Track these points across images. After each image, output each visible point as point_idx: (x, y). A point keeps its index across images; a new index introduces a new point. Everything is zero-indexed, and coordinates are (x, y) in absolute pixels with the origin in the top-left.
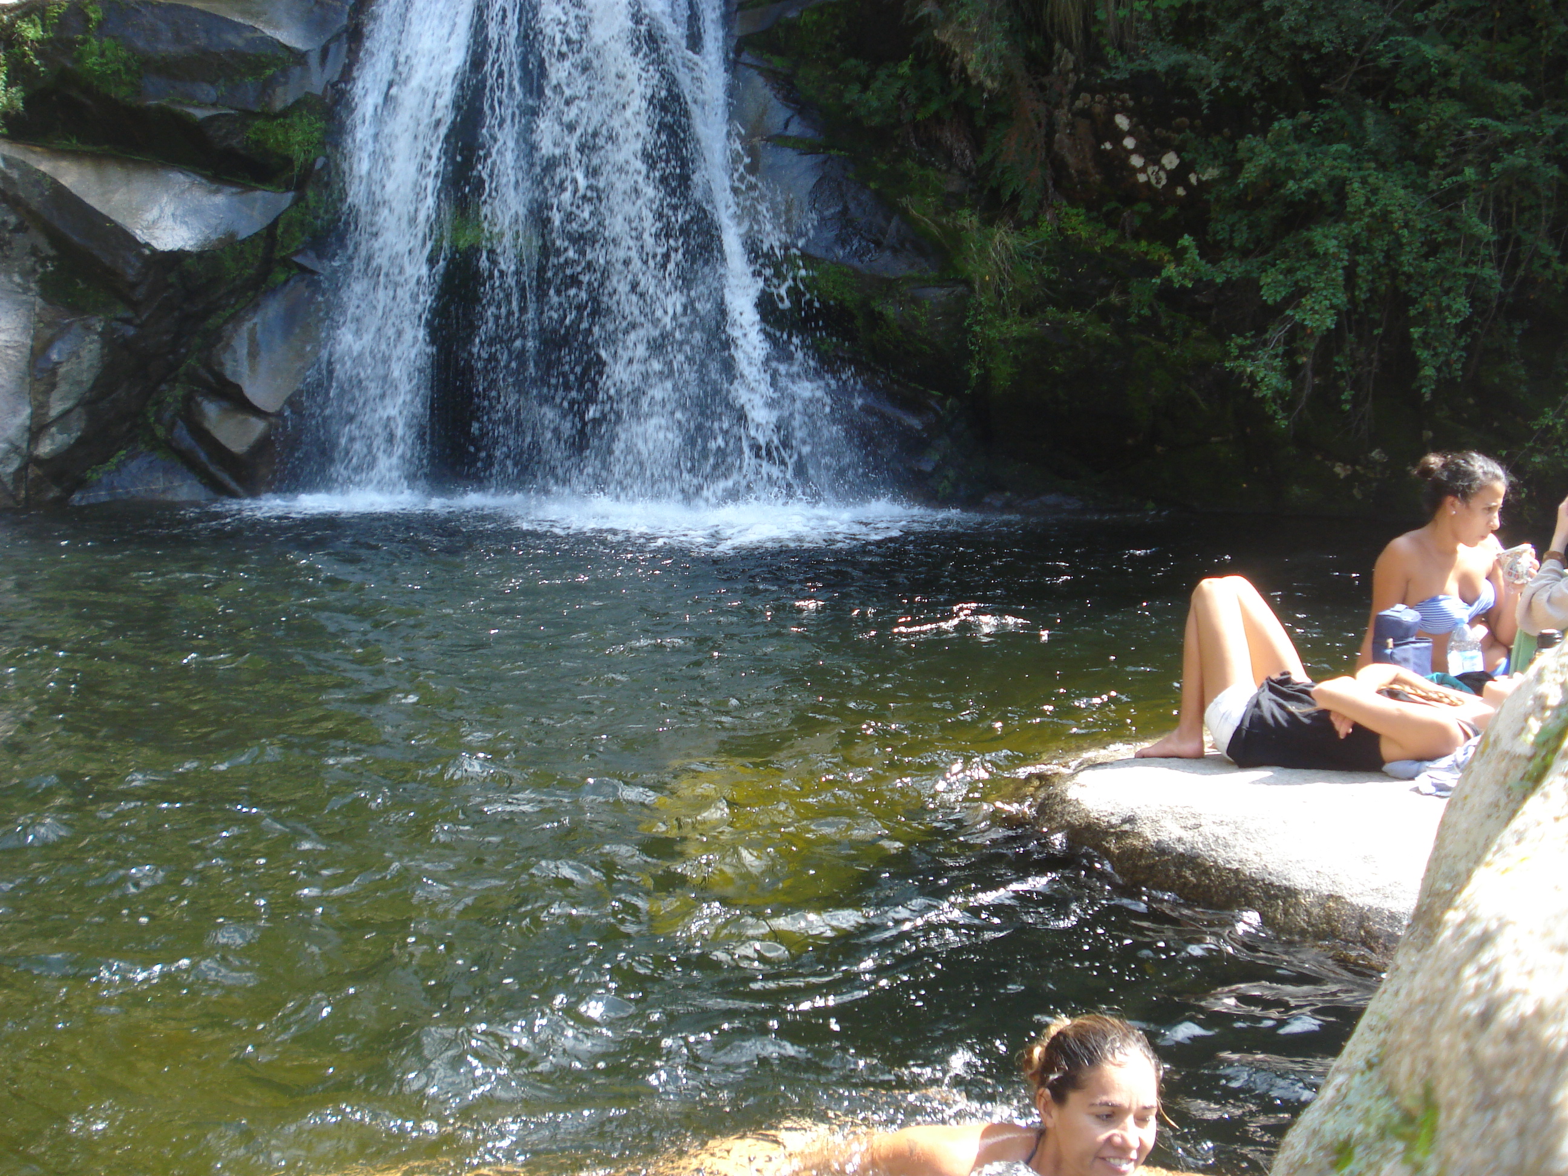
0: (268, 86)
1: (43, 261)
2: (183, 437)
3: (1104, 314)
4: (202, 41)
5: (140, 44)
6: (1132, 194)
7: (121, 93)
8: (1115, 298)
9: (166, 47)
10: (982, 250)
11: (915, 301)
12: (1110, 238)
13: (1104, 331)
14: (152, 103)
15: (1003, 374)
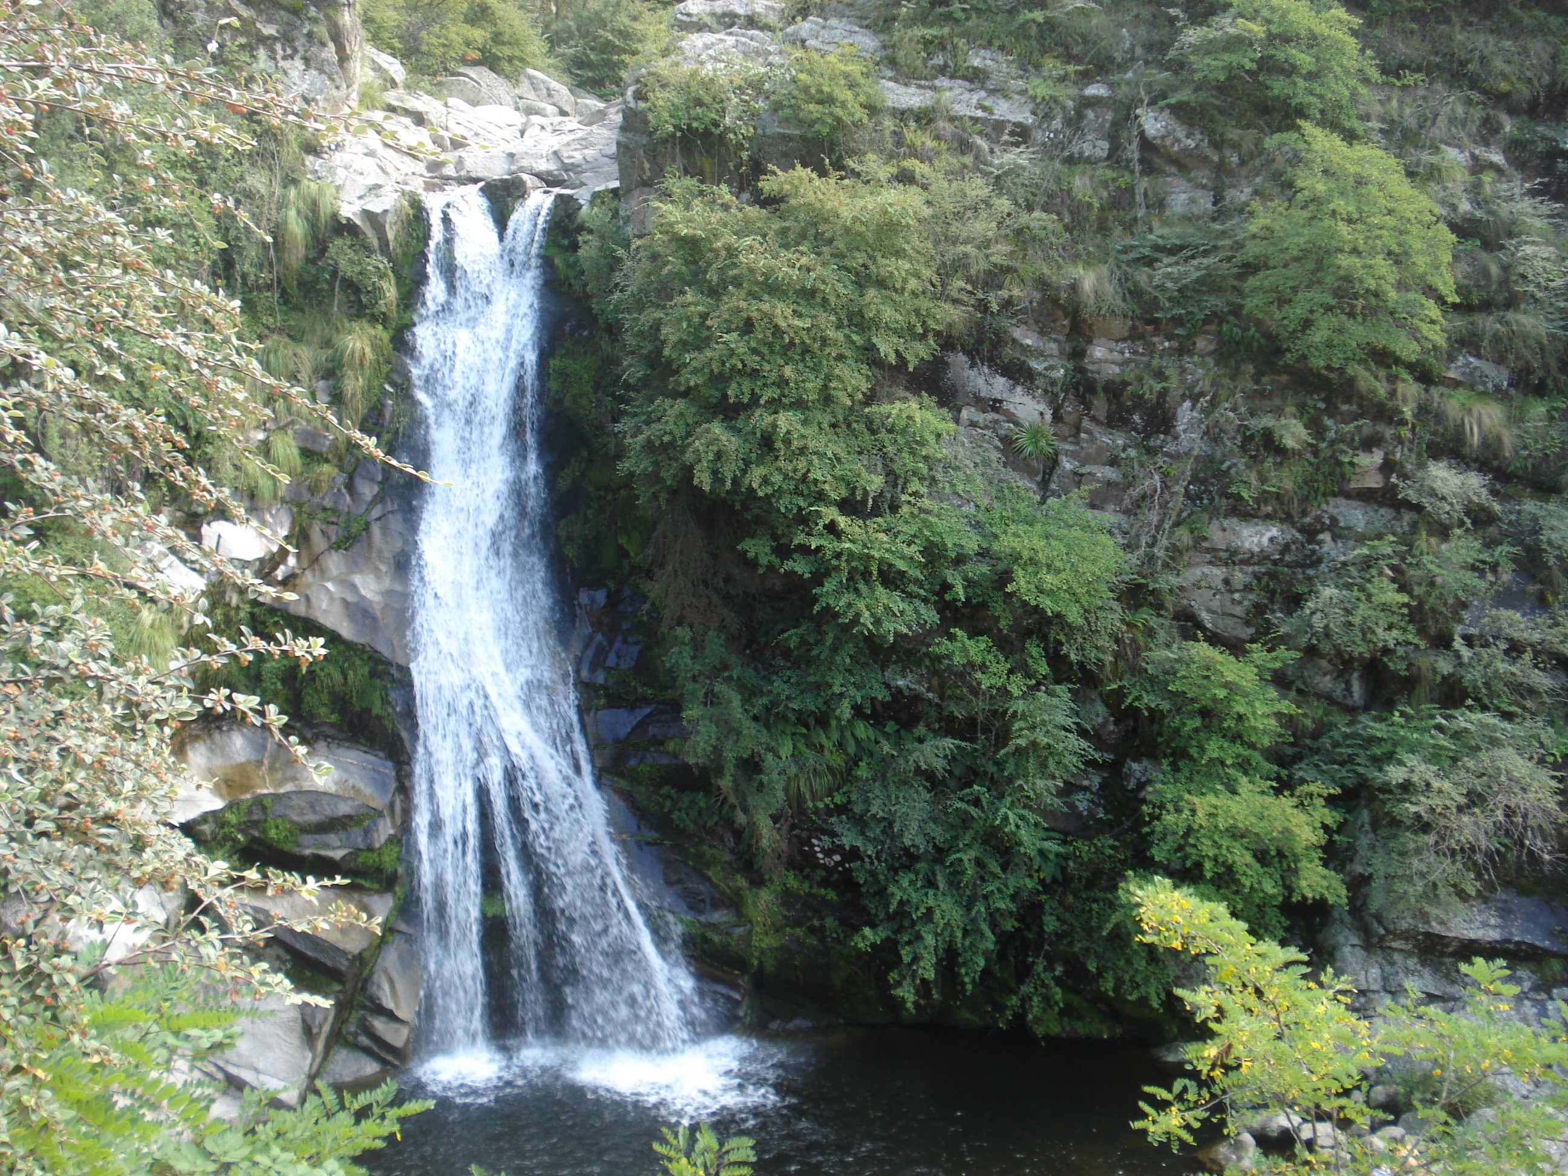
0: (367, 832)
1: (284, 962)
2: (364, 1040)
3: (812, 930)
4: (328, 812)
5: (296, 818)
6: (815, 865)
7: (287, 847)
8: (816, 923)
9: (311, 818)
10: (755, 904)
11: (728, 934)
12: (806, 886)
13: (812, 941)
14: (307, 852)
15: (770, 965)
